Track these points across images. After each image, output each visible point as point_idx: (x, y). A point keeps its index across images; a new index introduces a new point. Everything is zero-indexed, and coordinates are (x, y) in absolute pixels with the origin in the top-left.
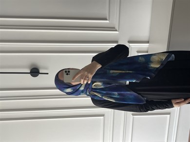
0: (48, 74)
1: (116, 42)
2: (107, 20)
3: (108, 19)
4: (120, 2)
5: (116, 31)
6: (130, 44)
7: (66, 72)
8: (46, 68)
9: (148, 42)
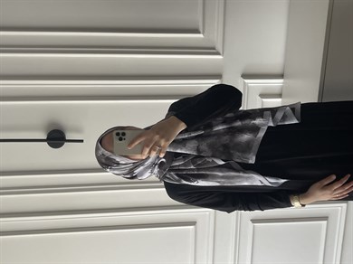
0: (82, 141)
1: (219, 76)
2: (199, 33)
3: (201, 31)
4: (225, 3)
5: (218, 54)
6: (247, 81)
7: (118, 134)
8: (78, 130)
9: (281, 76)
